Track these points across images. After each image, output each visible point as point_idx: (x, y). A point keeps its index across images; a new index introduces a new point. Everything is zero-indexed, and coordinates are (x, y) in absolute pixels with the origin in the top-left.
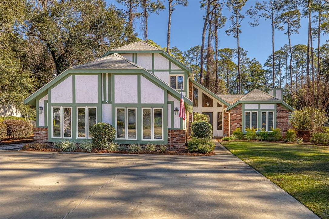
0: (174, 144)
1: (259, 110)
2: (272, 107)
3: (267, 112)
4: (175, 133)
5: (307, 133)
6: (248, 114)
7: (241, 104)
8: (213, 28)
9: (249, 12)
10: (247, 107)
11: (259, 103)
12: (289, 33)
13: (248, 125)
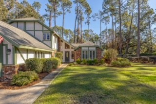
0: (7, 76)
1: (89, 50)
2: (94, 49)
3: (92, 51)
4: (8, 68)
5: (109, 60)
7: (80, 47)
8: (80, 21)
9: (93, 16)
12: (106, 24)
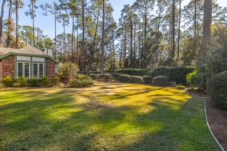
1: (31, 61)
2: (43, 60)
3: (38, 64)
5: (67, 79)
6: (20, 65)
7: (13, 56)
8: (14, 6)
10: (18, 58)
11: (31, 56)
12: (64, 25)
13: (20, 74)
